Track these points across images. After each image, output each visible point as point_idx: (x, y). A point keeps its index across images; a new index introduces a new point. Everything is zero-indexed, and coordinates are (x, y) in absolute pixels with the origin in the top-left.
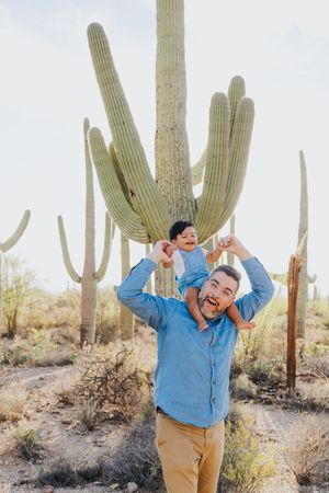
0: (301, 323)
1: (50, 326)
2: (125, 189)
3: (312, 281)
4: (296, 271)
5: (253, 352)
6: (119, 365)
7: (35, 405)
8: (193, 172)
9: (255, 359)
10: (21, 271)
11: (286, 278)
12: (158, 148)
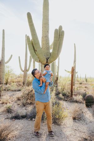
0: (74, 82)
1: (16, 82)
2: (34, 50)
3: (77, 73)
4: (73, 70)
5: (63, 89)
6: (32, 91)
7: (11, 100)
8: (50, 47)
9: (63, 90)
10: (10, 69)
11: (71, 72)
12: (42, 41)
